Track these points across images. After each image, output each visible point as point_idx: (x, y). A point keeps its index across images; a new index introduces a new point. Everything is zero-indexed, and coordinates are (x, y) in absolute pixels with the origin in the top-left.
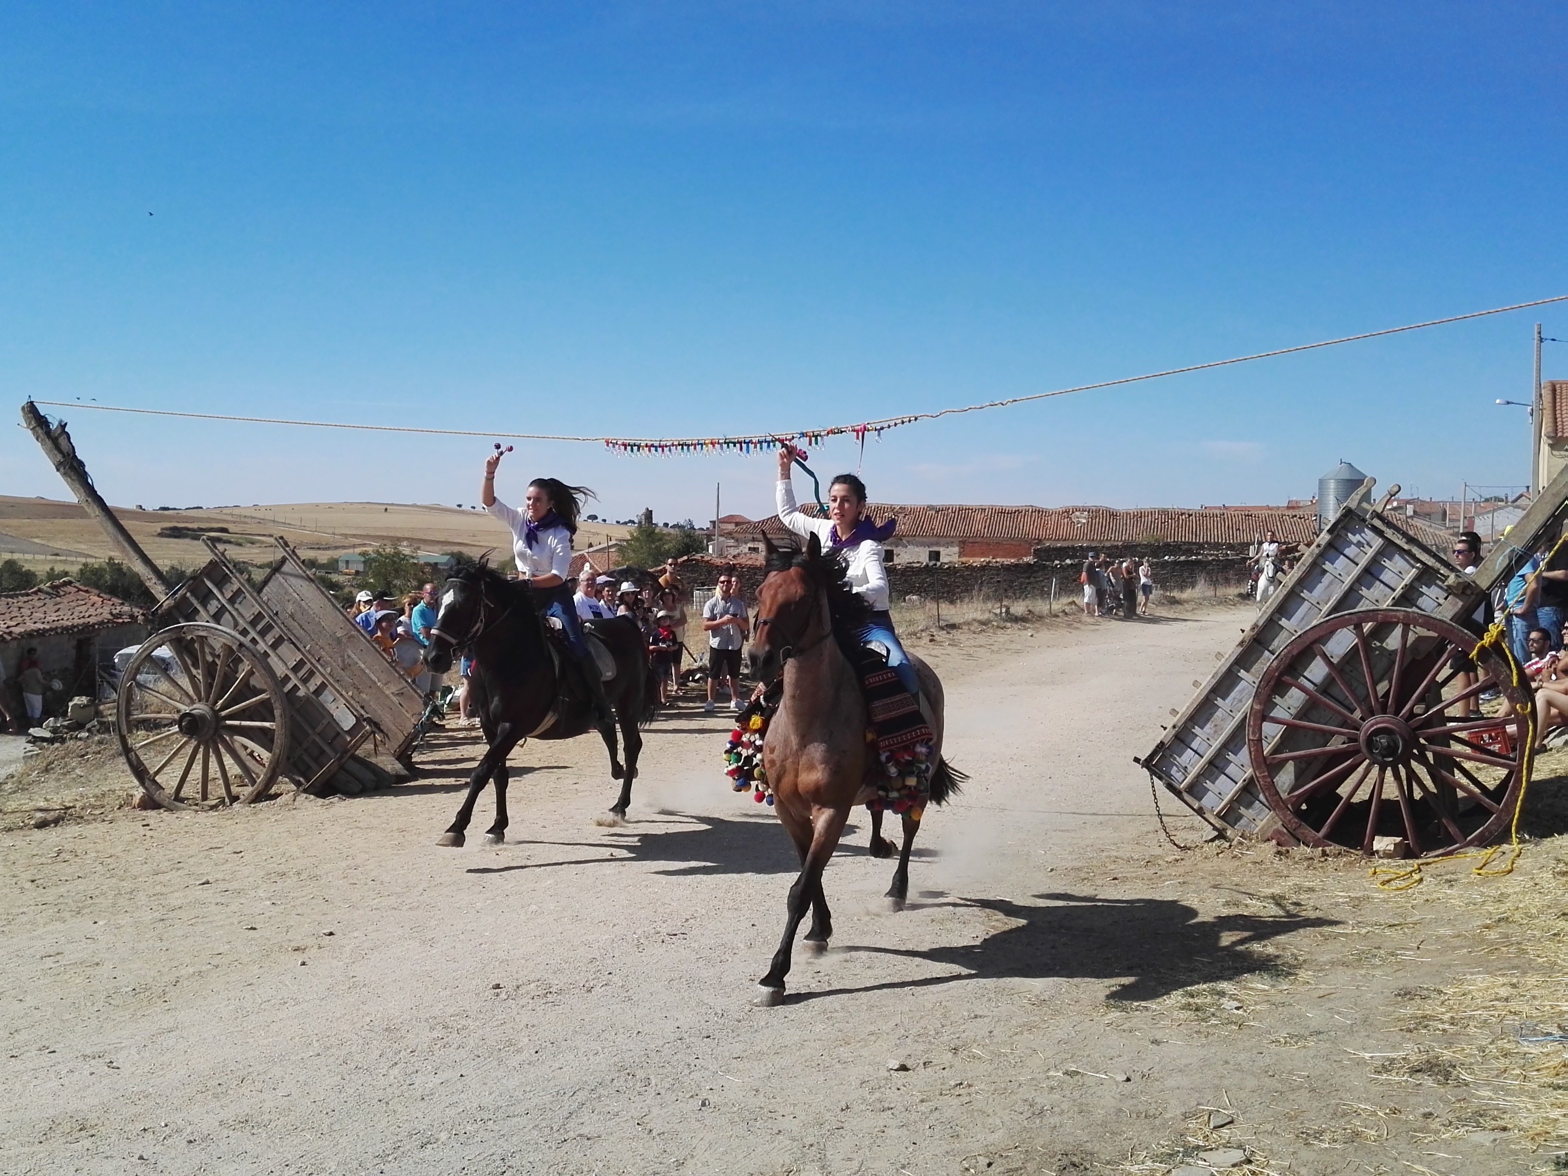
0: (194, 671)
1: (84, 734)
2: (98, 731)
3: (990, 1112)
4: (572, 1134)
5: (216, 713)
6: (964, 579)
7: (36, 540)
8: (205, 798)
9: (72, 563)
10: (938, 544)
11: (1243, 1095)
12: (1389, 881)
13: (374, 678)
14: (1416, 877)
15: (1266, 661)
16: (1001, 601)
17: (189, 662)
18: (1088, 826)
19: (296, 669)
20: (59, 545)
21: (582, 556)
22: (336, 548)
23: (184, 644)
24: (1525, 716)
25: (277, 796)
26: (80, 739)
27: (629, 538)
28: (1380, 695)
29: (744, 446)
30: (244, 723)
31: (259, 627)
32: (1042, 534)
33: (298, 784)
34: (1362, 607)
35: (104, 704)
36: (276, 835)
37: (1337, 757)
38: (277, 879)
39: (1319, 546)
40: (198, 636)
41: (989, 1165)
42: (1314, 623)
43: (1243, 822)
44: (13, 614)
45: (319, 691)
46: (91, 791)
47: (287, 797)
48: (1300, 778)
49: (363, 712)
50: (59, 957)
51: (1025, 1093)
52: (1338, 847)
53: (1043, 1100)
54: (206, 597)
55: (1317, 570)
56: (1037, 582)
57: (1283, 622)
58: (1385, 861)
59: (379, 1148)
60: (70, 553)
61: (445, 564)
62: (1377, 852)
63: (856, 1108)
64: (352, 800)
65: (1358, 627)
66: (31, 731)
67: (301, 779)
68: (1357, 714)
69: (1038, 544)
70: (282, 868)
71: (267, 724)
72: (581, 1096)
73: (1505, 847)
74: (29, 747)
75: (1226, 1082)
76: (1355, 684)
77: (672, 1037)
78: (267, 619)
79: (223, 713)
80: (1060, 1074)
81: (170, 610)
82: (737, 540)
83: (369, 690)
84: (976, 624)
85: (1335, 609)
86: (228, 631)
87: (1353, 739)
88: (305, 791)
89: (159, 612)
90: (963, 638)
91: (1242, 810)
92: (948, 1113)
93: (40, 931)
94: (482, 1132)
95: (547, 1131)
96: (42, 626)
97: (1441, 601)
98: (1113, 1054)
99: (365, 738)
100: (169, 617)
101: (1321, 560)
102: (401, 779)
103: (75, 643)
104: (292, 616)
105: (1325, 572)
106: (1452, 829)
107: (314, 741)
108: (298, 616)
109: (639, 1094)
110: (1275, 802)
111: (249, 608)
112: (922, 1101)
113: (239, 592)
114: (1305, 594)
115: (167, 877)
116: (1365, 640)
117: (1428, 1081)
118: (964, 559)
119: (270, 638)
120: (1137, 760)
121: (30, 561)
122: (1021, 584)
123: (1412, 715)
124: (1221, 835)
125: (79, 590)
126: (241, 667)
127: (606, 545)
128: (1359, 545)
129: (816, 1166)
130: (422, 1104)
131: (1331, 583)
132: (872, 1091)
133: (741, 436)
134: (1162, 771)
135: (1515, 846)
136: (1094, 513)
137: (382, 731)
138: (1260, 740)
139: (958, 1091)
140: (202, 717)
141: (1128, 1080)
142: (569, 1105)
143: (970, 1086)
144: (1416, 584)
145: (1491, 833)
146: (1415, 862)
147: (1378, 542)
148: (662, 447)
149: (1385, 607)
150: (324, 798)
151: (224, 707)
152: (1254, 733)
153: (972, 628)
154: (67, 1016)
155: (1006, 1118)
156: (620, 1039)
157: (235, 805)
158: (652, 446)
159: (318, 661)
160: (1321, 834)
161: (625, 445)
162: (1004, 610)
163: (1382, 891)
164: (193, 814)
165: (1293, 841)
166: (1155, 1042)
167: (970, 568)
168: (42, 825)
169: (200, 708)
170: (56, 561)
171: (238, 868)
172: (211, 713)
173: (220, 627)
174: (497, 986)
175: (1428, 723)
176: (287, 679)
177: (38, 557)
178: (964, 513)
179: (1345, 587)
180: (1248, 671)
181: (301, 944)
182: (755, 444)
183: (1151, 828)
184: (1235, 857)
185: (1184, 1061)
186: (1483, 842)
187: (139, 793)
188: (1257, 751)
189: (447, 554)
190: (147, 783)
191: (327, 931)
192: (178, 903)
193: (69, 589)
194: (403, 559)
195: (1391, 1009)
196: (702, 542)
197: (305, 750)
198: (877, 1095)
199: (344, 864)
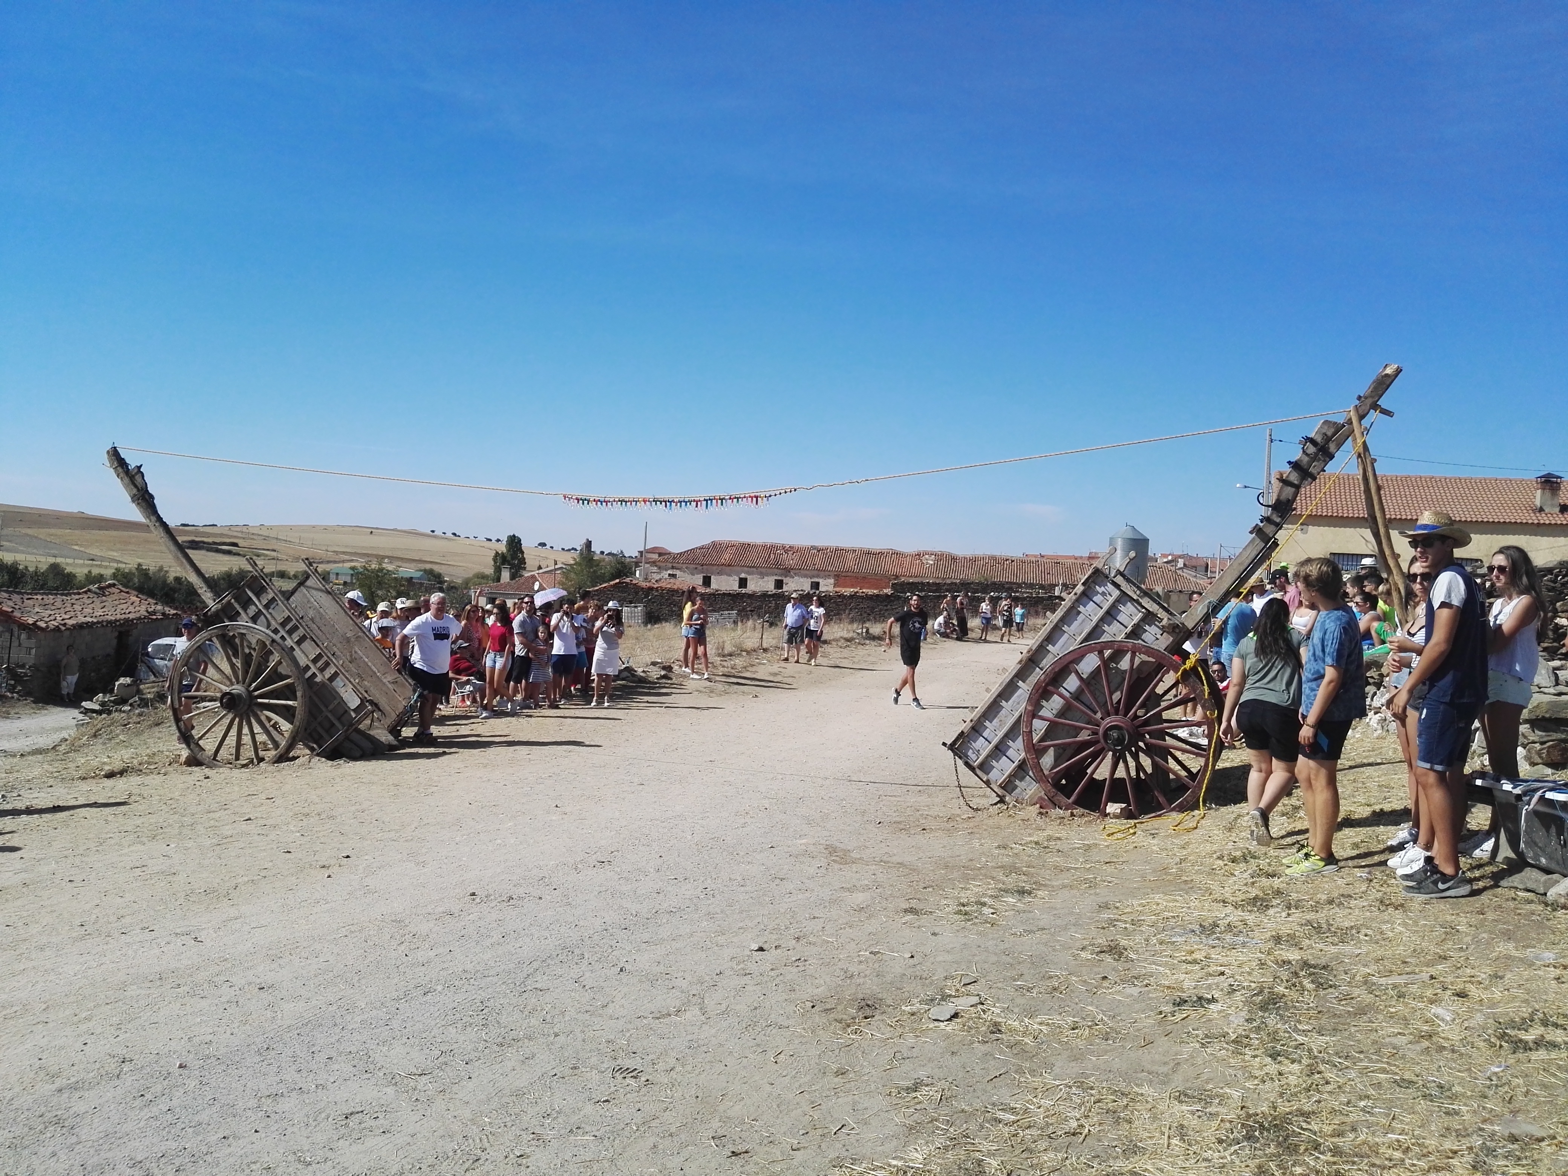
0: (234, 660)
1: (127, 708)
2: (139, 706)
3: (817, 976)
4: (529, 988)
5: (250, 693)
6: (837, 605)
7: (76, 547)
8: (237, 759)
9: (106, 567)
10: (818, 576)
11: (986, 966)
12: (1112, 834)
13: (375, 669)
14: (1132, 831)
15: (1037, 675)
16: (864, 622)
17: (231, 653)
18: (910, 793)
19: (315, 661)
20: (94, 551)
21: (533, 577)
22: (329, 562)
23: (227, 639)
24: (1213, 720)
25: (294, 758)
26: (124, 712)
27: (573, 562)
28: (1114, 702)
29: (668, 504)
30: (272, 701)
31: (288, 628)
32: (898, 570)
33: (312, 749)
34: (1104, 638)
35: (144, 684)
36: (298, 787)
37: (1085, 745)
38: (303, 818)
39: (1076, 594)
40: (239, 633)
41: (813, 1007)
42: (1071, 649)
43: (1018, 791)
44: (67, 609)
45: (333, 678)
46: (144, 752)
47: (304, 759)
48: (1057, 761)
49: (366, 695)
50: (144, 869)
51: (841, 965)
52: (1082, 810)
53: (854, 969)
54: (246, 603)
55: (1075, 611)
56: (893, 609)
57: (1050, 647)
58: (1114, 821)
59: (395, 995)
60: (103, 559)
61: (419, 578)
62: (1109, 814)
63: (728, 973)
64: (354, 763)
65: (1101, 653)
66: (84, 704)
67: (315, 746)
68: (1099, 715)
69: (895, 579)
70: (306, 810)
71: (290, 703)
72: (535, 965)
73: (1196, 812)
74: (81, 716)
75: (976, 958)
76: (1098, 694)
77: (600, 929)
78: (294, 621)
79: (256, 693)
80: (867, 953)
81: (217, 613)
82: (660, 568)
83: (370, 678)
84: (843, 641)
85: (1086, 639)
86: (263, 630)
87: (1095, 733)
88: (318, 755)
89: (209, 613)
90: (831, 651)
91: (1017, 782)
92: (789, 977)
93: (126, 851)
94: (466, 986)
95: (512, 986)
96: (90, 620)
97: (1159, 636)
98: (904, 941)
99: (366, 716)
100: (215, 618)
101: (1077, 604)
102: (392, 748)
103: (116, 634)
104: (312, 620)
105: (1079, 613)
106: (1161, 799)
107: (327, 717)
108: (317, 620)
109: (577, 963)
110: (1040, 778)
111: (280, 613)
112: (772, 970)
113: (273, 600)
114: (1065, 628)
115: (217, 815)
116: (1106, 663)
117: (1108, 959)
118: (837, 589)
119: (296, 637)
120: (944, 744)
121: (70, 565)
122: (881, 610)
123: (1136, 717)
124: (1002, 801)
125: (122, 591)
126: (271, 658)
127: (553, 568)
128: (1103, 594)
129: (697, 1008)
130: (423, 968)
131: (1083, 621)
132: (738, 964)
133: (667, 497)
134: (961, 752)
135: (1202, 811)
136: (940, 557)
137: (380, 710)
138: (1031, 732)
139: (797, 963)
140: (239, 695)
141: (912, 957)
142: (528, 969)
143: (805, 961)
144: (1142, 624)
145: (1188, 802)
146: (1132, 822)
147: (1116, 593)
148: (606, 502)
149: (1120, 639)
150: (332, 760)
151: (256, 689)
152: (1026, 727)
153: (840, 644)
154: (159, 908)
155: (828, 980)
156: (562, 930)
157: (261, 764)
158: (599, 501)
159: (333, 655)
160: (1070, 801)
161: (578, 500)
162: (864, 630)
163: (1105, 840)
164: (229, 771)
165: (1051, 805)
166: (934, 934)
167: (841, 596)
168: (110, 775)
169: (238, 689)
170: (92, 566)
171: (271, 810)
172: (246, 693)
173: (256, 627)
174: (473, 894)
175: (1147, 723)
176: (308, 668)
177: (77, 561)
178: (839, 552)
179: (1093, 624)
180: (1024, 682)
181: (326, 863)
182: (676, 503)
183: (955, 796)
184: (1010, 816)
185: (951, 946)
186: (1182, 809)
187: (185, 753)
188: (1028, 740)
189: (421, 571)
190: (192, 746)
191: (345, 855)
192: (229, 833)
193: (112, 590)
194: (386, 574)
195: (1095, 915)
196: (630, 568)
197: (319, 723)
198: (742, 966)
199: (353, 808)
